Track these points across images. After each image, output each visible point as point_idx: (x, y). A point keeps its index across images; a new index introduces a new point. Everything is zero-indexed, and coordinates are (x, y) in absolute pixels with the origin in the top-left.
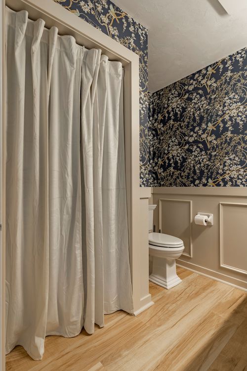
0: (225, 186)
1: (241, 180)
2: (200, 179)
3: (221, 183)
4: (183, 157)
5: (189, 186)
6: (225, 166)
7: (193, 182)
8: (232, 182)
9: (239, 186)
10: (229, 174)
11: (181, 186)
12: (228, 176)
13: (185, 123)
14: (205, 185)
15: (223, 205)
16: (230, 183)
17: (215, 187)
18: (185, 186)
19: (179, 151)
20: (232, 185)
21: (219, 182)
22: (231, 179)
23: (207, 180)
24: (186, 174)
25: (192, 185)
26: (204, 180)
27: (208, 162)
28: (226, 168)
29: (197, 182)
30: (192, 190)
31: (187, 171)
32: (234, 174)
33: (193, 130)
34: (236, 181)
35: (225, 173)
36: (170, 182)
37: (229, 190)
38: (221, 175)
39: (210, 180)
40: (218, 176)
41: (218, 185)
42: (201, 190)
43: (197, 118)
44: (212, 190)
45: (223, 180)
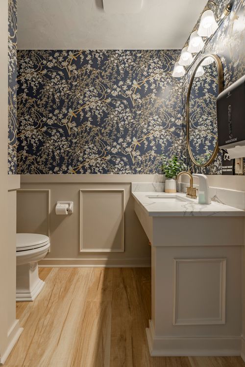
0: (84, 173)
1: (99, 168)
2: (60, 165)
3: (81, 170)
4: (39, 140)
5: (46, 173)
6: (85, 154)
7: (52, 169)
8: (91, 170)
9: (96, 173)
10: (88, 162)
11: (36, 173)
12: (87, 164)
13: (42, 102)
14: (65, 172)
15: (83, 192)
16: (89, 171)
17: (76, 174)
18: (42, 173)
19: (35, 132)
20: (91, 173)
21: (79, 170)
22: (90, 167)
23: (67, 167)
24: (43, 159)
25: (51, 172)
26: (64, 167)
27: (69, 149)
28: (86, 156)
29: (57, 169)
30: (50, 177)
31: (45, 156)
32: (93, 163)
33: (52, 111)
34: (94, 169)
35: (85, 161)
36: (21, 168)
37: (88, 177)
38: (81, 163)
39: (70, 167)
40: (79, 163)
41: (79, 172)
42: (61, 177)
43: (57, 100)
44: (72, 177)
45: (83, 167)
